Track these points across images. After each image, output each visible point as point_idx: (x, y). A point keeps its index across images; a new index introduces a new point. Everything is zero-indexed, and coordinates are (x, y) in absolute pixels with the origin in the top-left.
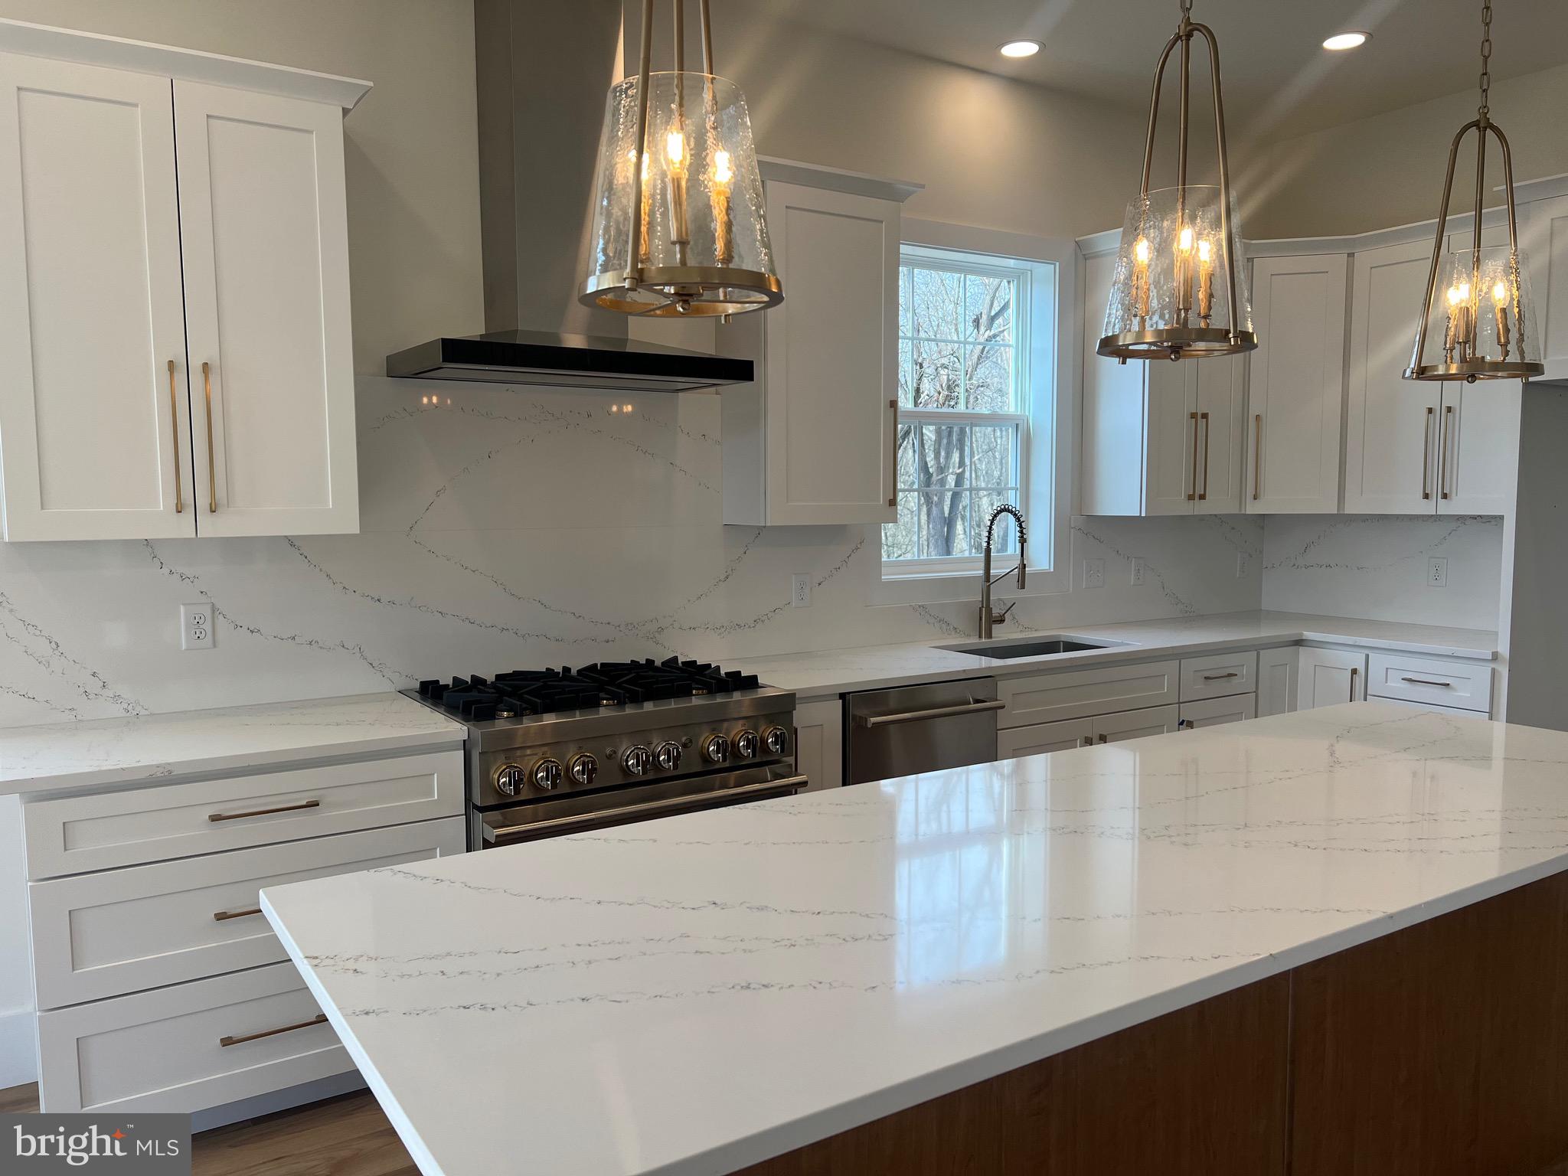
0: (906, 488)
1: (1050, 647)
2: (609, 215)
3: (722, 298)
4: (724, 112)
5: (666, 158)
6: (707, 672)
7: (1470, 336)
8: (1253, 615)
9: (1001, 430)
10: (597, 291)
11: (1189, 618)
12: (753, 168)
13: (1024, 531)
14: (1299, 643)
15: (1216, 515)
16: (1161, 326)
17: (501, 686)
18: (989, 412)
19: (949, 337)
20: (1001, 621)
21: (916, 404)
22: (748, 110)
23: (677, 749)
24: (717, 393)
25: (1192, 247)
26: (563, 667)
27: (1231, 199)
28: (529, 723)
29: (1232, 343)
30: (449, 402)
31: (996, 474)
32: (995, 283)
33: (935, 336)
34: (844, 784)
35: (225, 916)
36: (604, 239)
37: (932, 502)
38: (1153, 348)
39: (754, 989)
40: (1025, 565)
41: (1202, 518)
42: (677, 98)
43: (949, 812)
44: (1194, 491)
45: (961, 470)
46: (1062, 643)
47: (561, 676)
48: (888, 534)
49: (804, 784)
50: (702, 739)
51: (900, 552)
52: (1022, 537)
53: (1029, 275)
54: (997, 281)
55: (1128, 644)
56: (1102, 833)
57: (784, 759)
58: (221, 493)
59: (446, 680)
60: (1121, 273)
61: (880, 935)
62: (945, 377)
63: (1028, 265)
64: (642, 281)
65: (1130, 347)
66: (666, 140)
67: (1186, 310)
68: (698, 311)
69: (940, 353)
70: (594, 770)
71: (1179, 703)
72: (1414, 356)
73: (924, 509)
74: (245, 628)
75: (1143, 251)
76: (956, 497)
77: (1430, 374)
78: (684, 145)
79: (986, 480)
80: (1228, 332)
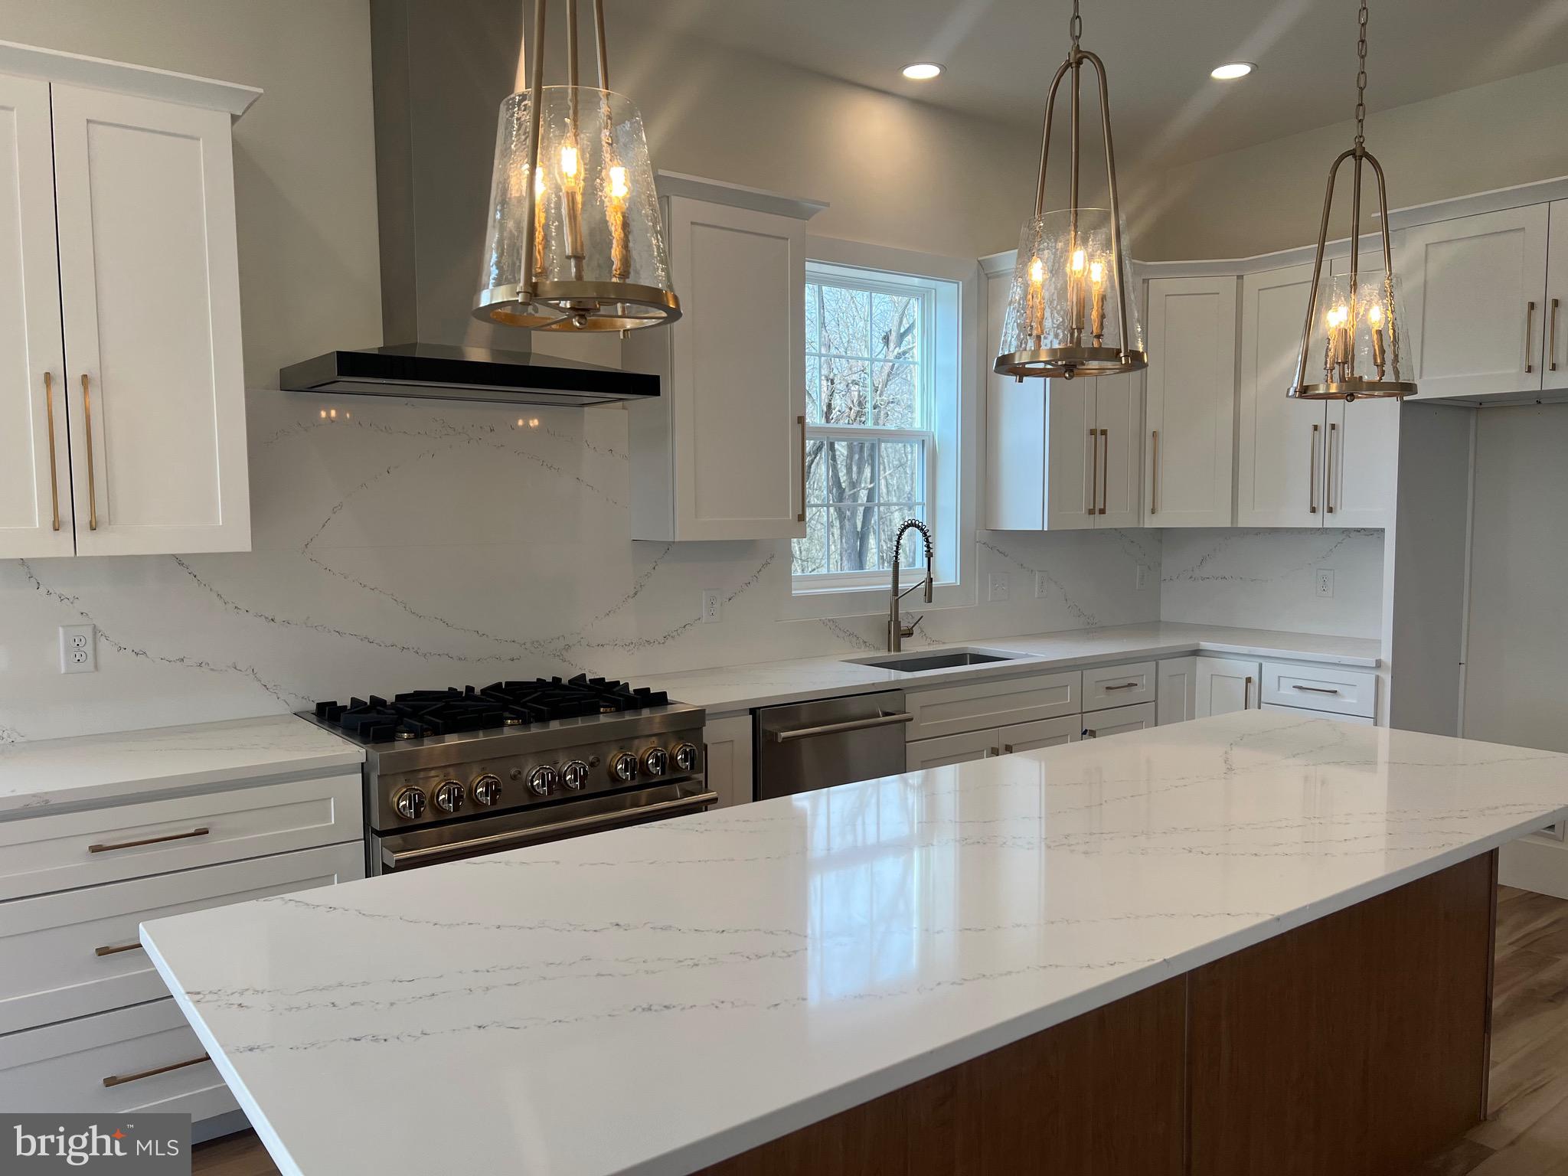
0: (818, 503)
1: (957, 659)
2: (502, 227)
3: (620, 313)
4: (618, 127)
5: (560, 173)
6: (615, 690)
7: (1348, 357)
8: (1154, 626)
9: (912, 446)
10: (491, 305)
11: (1092, 630)
12: (648, 183)
13: (931, 546)
14: (1196, 653)
15: (1116, 529)
16: (1056, 346)
17: (401, 706)
18: (897, 428)
19: (859, 353)
20: (909, 634)
21: (828, 420)
22: (644, 126)
23: (584, 769)
24: (624, 408)
25: (1084, 268)
26: (466, 687)
27: (1121, 222)
28: (429, 745)
29: (1123, 362)
30: (348, 415)
31: (907, 489)
32: (904, 301)
33: (846, 352)
34: (755, 799)
35: (107, 951)
36: (497, 253)
37: (845, 517)
38: (1049, 367)
39: (656, 1011)
40: (932, 579)
41: (1103, 532)
42: (571, 112)
43: (864, 823)
44: (1094, 506)
45: (872, 485)
46: (968, 656)
47: (464, 695)
48: (802, 548)
49: (714, 800)
50: (611, 757)
51: (814, 567)
52: (929, 551)
53: (933, 295)
54: (906, 299)
55: (1032, 656)
56: (1005, 843)
57: (696, 776)
58: (101, 510)
59: (344, 701)
60: (1016, 293)
61: (784, 952)
62: (856, 393)
63: (932, 284)
64: (536, 295)
65: (1027, 366)
66: (560, 155)
67: (1080, 330)
68: (595, 326)
69: (851, 369)
70: (498, 791)
71: (1082, 713)
72: (1297, 376)
73: (837, 524)
74: (129, 650)
75: (1037, 271)
76: (868, 512)
77: (1310, 393)
78: (578, 158)
79: (897, 495)
80: (1119, 351)
